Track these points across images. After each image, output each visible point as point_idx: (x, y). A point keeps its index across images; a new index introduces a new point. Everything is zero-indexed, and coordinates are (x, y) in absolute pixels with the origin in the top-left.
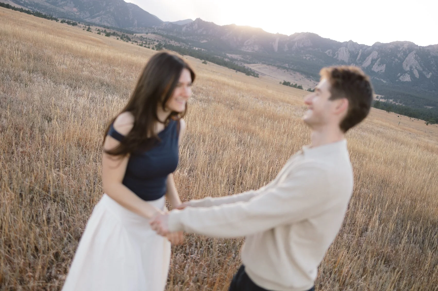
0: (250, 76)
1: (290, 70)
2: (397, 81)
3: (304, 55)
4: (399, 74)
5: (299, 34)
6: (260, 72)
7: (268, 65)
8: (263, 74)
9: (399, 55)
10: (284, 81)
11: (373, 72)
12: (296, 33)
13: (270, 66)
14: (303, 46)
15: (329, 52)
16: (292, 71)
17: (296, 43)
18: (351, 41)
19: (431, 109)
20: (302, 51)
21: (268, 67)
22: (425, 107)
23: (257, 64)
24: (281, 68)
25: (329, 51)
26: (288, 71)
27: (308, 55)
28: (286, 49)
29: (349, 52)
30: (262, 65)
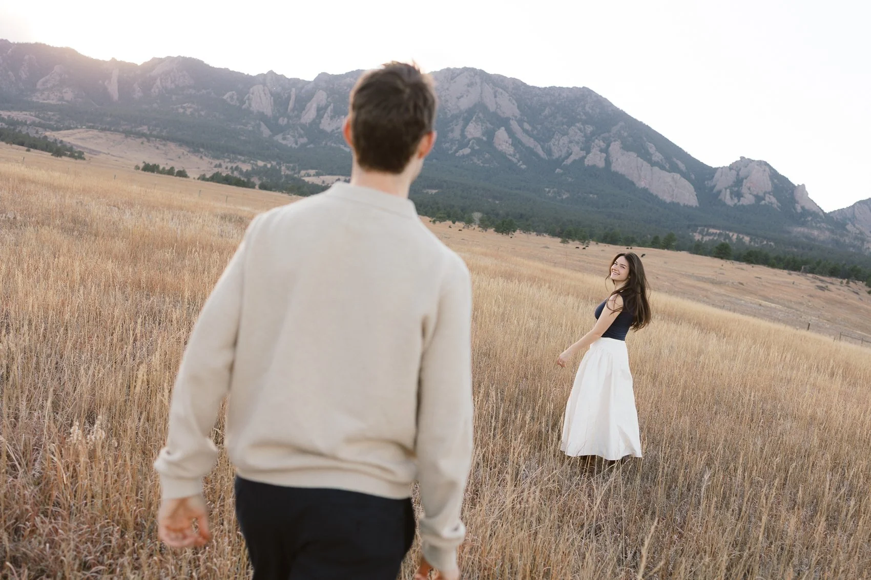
0: (64, 158)
1: (154, 139)
3: (180, 106)
5: (161, 61)
6: (87, 149)
7: (103, 130)
8: (92, 151)
10: (144, 162)
11: (323, 132)
12: (154, 59)
13: (108, 132)
14: (173, 86)
15: (231, 97)
16: (158, 139)
17: (158, 82)
18: (271, 73)
19: (435, 194)
20: (174, 97)
21: (102, 134)
22: (425, 191)
23: (76, 131)
24: (132, 135)
25: (230, 93)
26: (149, 141)
27: (190, 105)
28: (138, 94)
29: (272, 94)
30: (87, 131)
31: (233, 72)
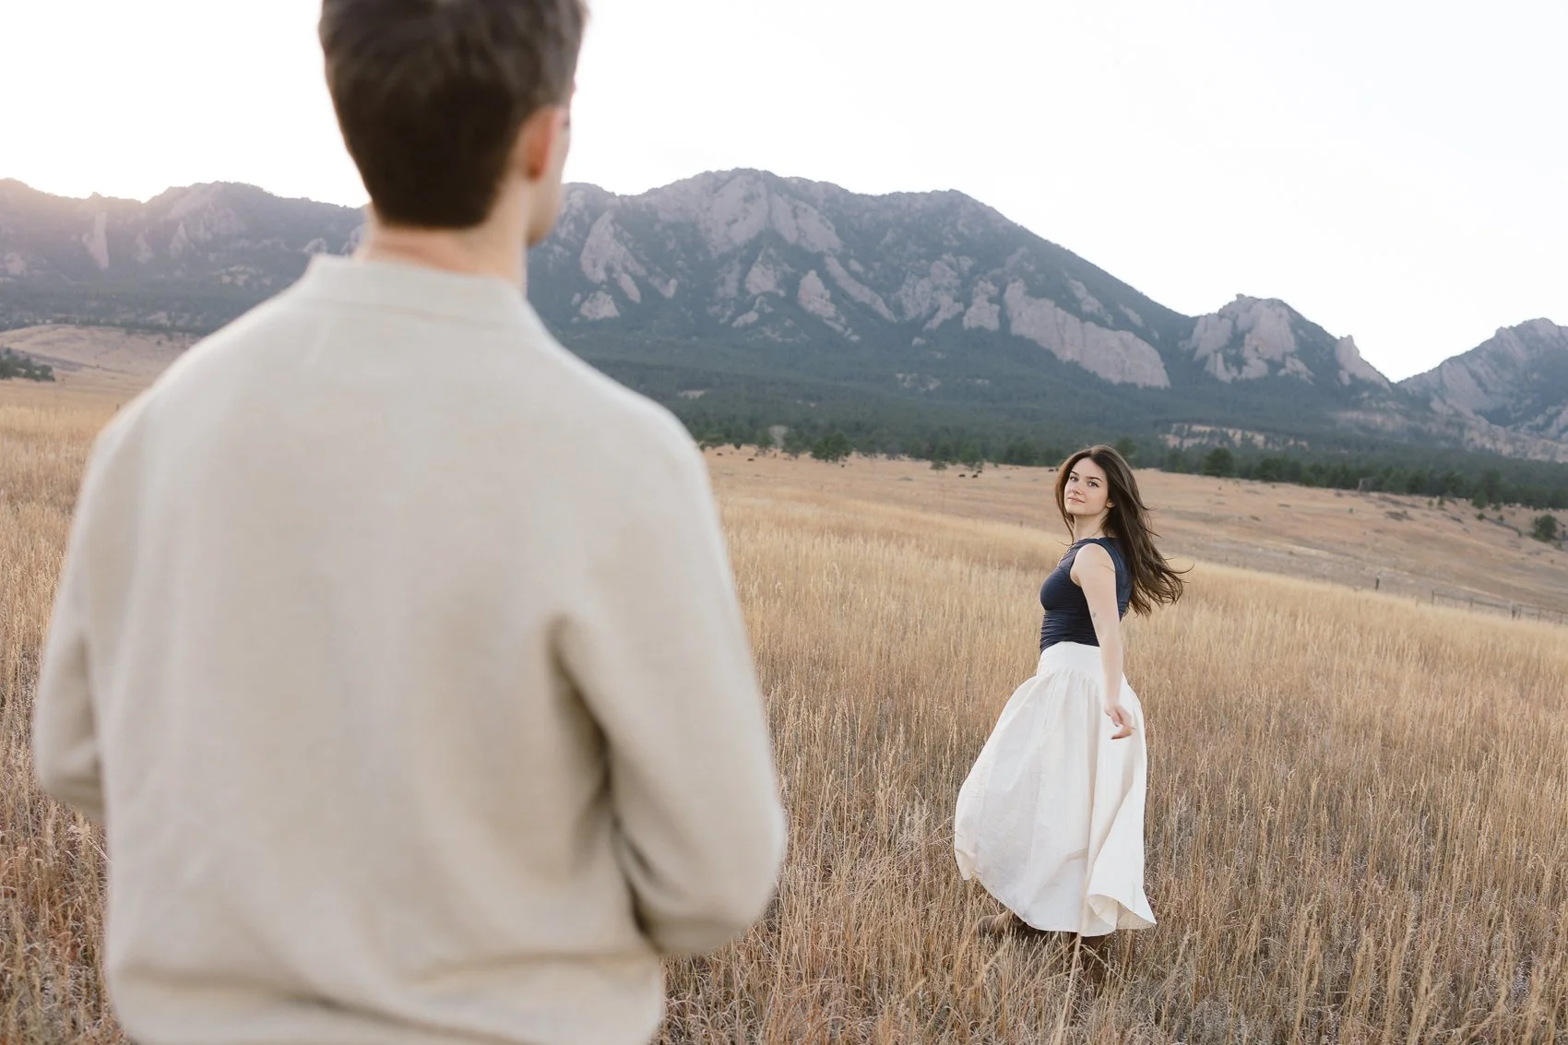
0: (15, 380)
1: (180, 334)
2: (575, 320)
3: (223, 271)
4: (577, 298)
5: (183, 192)
6: (56, 360)
7: (86, 324)
8: (68, 365)
9: (563, 234)
12: (171, 190)
13: (94, 329)
14: (209, 236)
16: (187, 335)
17: (181, 230)
19: (701, 398)
20: (212, 257)
21: (83, 332)
22: (682, 394)
23: (34, 329)
24: (139, 331)
26: (170, 339)
27: (242, 268)
28: (144, 255)
30: (55, 329)
31: (318, 204)
